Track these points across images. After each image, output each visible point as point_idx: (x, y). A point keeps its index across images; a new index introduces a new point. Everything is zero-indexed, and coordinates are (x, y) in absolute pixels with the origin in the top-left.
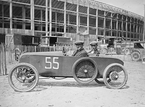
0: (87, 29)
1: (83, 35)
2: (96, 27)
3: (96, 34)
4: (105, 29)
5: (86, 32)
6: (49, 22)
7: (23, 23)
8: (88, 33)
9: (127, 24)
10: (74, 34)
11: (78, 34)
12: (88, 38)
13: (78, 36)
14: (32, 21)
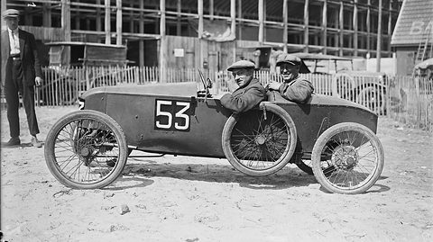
0: (230, 25)
1: (216, 42)
2: (257, 19)
3: (258, 40)
4: (287, 24)
5: (228, 35)
6: (114, 7)
7: (44, 9)
8: (233, 37)
9: (355, 11)
10: (189, 38)
11: (202, 38)
12: (234, 50)
13: (203, 44)
14: (65, 4)
